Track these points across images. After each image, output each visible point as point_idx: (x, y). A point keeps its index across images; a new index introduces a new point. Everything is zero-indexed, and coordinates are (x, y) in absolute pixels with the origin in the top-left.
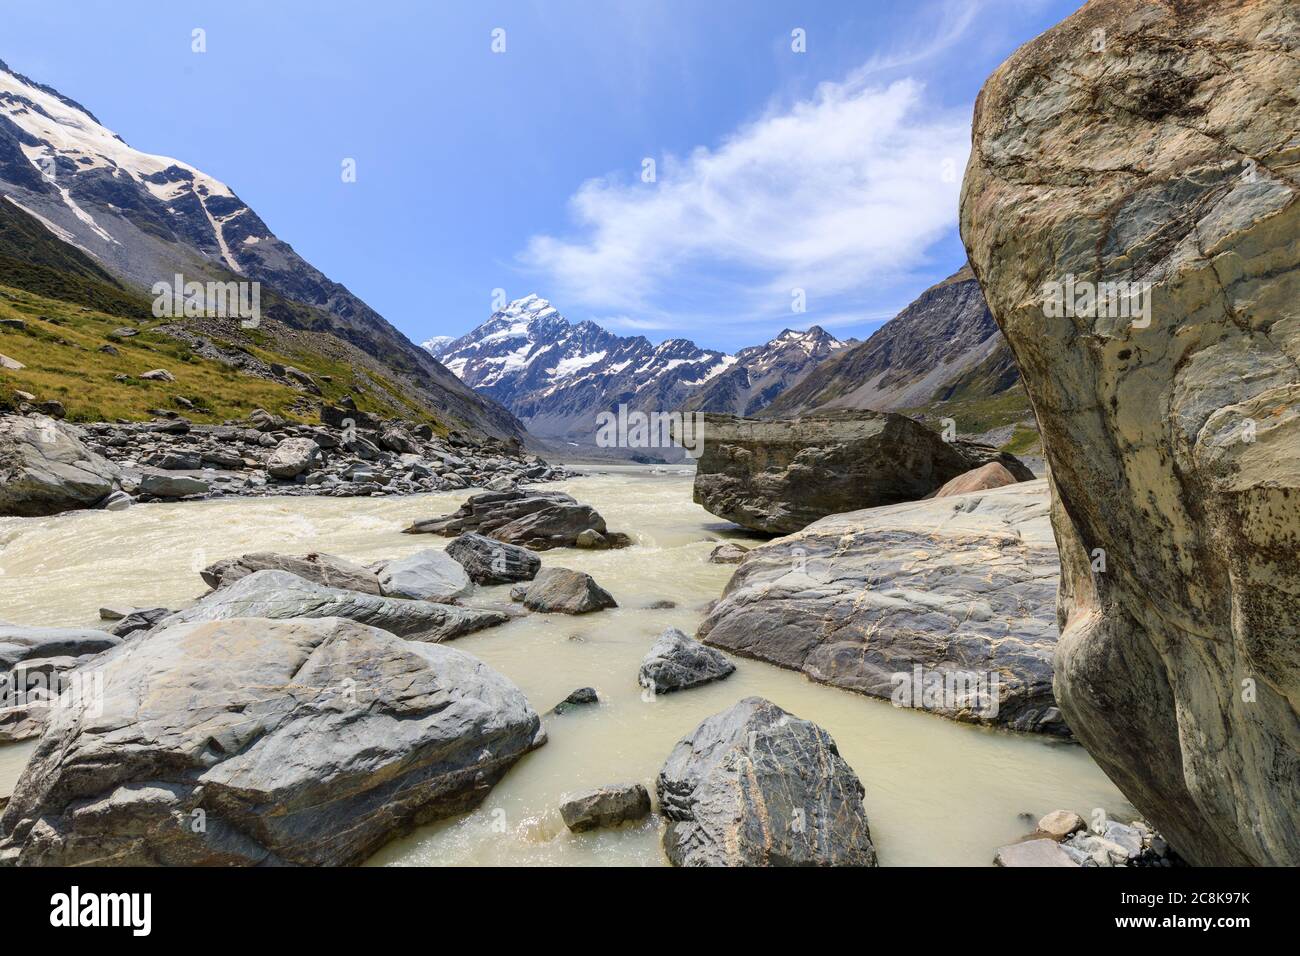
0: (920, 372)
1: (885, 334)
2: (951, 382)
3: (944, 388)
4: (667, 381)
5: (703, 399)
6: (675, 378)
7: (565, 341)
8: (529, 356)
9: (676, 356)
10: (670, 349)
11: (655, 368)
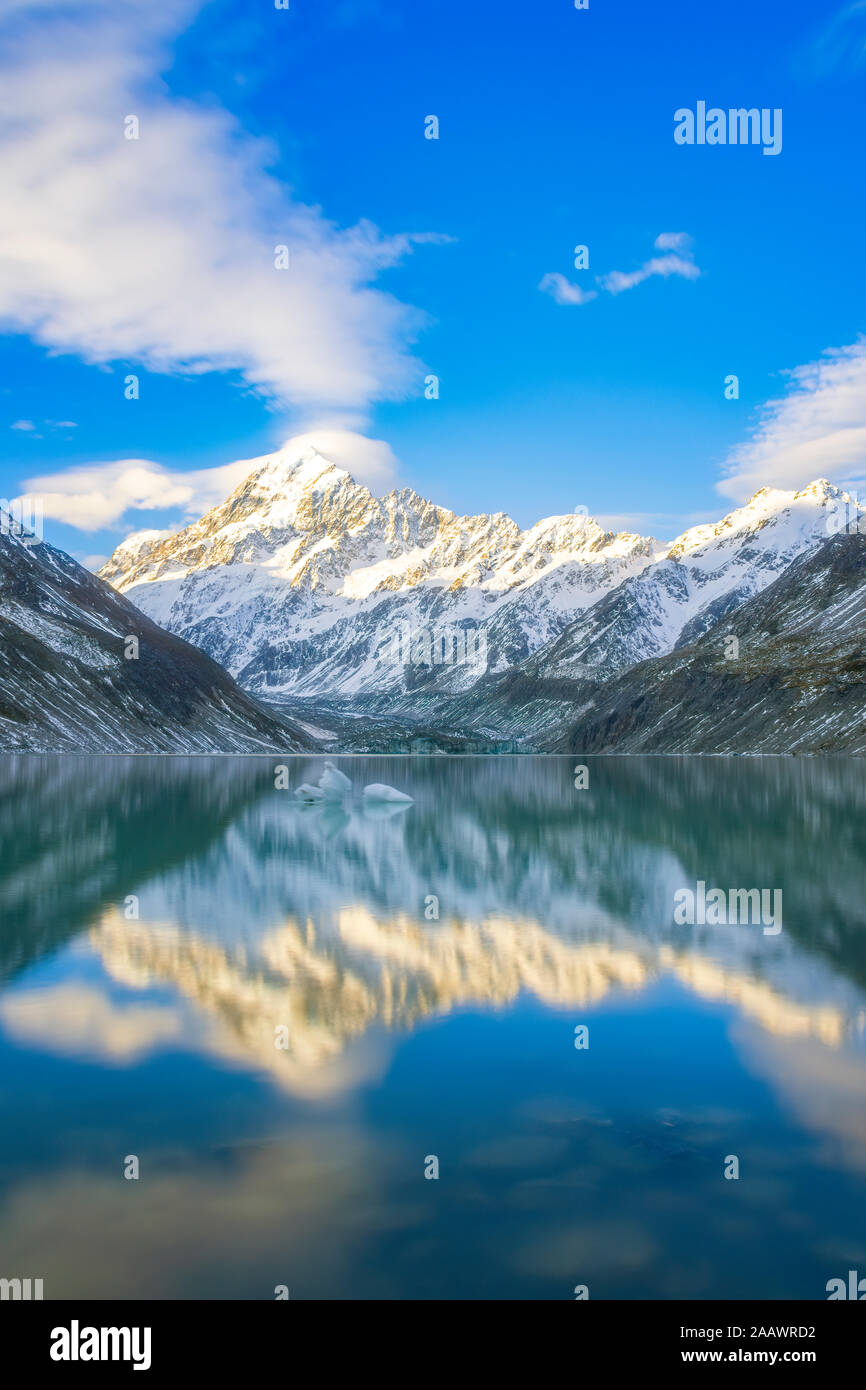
7: (361, 527)
8: (295, 561)
9: (563, 546)
10: (552, 535)
11: (523, 571)
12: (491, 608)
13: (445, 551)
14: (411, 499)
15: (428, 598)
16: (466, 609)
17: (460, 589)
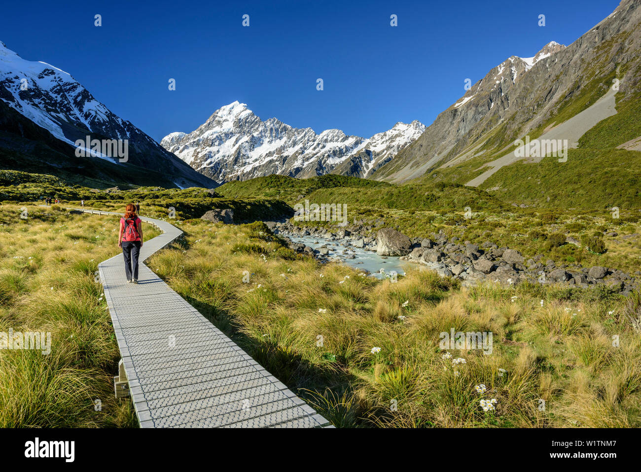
4: (323, 158)
6: (329, 156)
7: (258, 133)
8: (234, 145)
9: (331, 141)
10: (327, 137)
11: (317, 150)
12: (306, 163)
14: (276, 121)
15: (284, 160)
16: (297, 164)
17: (295, 157)
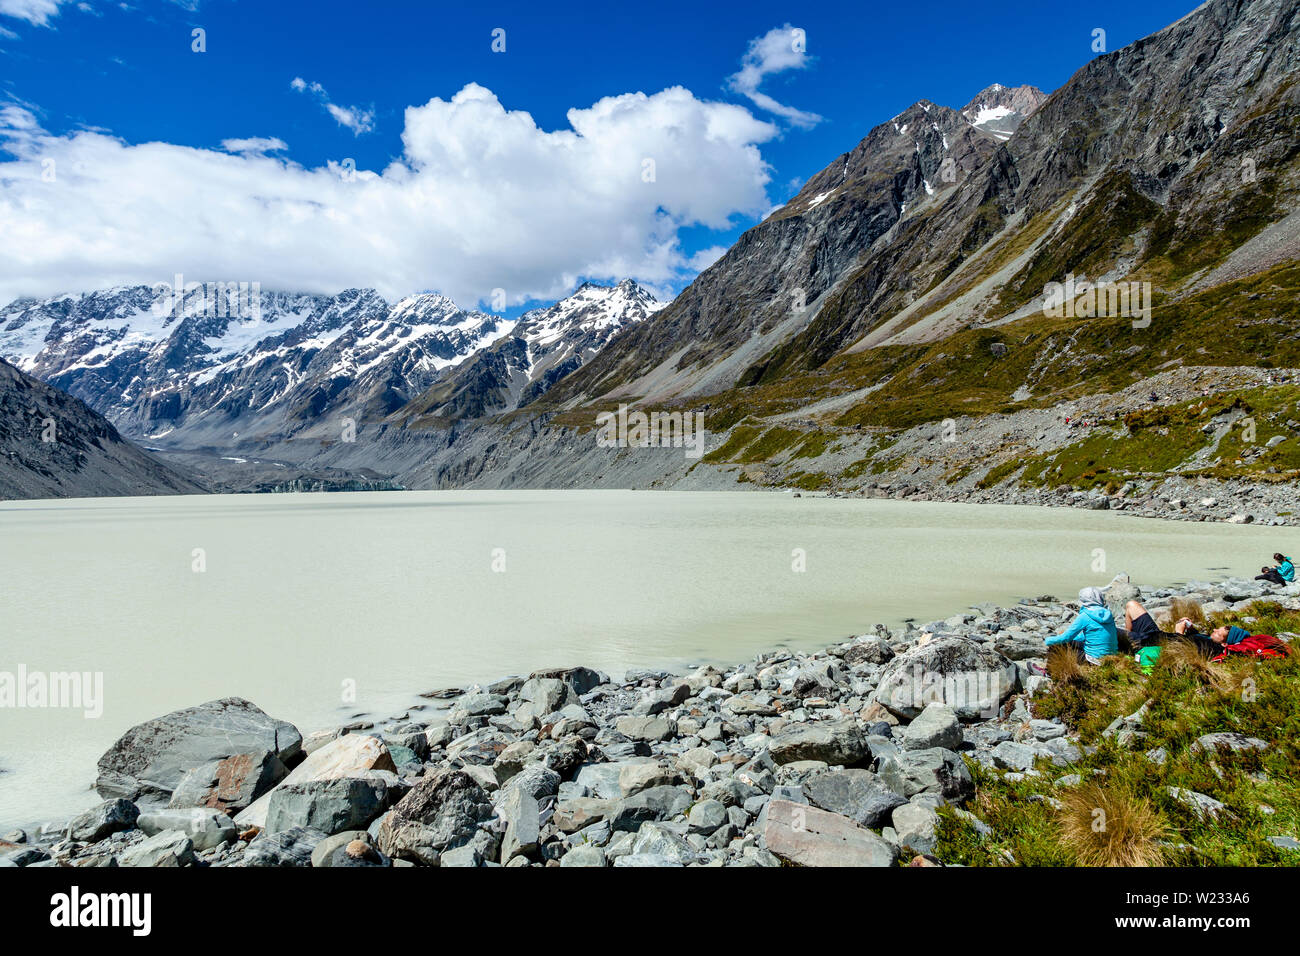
0: (730, 344)
1: (696, 291)
2: (762, 359)
3: (751, 369)
4: (404, 359)
5: (454, 386)
6: (419, 354)
9: (423, 320)
10: (415, 310)
11: (390, 339)
12: (362, 369)
13: (319, 318)
15: (306, 359)
16: (337, 370)
17: (334, 352)
